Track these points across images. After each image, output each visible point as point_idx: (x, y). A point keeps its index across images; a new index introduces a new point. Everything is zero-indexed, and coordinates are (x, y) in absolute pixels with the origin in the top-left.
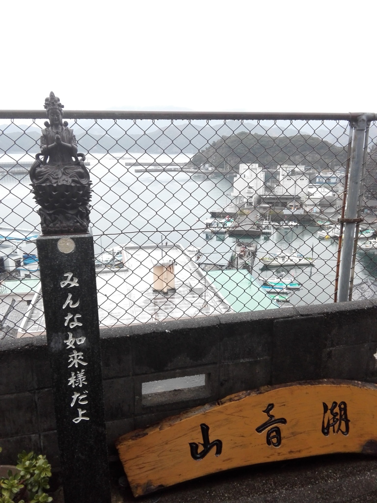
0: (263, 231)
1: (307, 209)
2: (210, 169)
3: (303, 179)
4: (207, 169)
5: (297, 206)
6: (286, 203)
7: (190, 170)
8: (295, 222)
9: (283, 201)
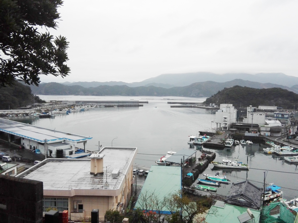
0: (226, 145)
1: (262, 133)
2: (215, 106)
3: (262, 115)
4: (214, 107)
5: (256, 131)
6: (249, 129)
7: (203, 107)
8: (250, 141)
9: (247, 127)
